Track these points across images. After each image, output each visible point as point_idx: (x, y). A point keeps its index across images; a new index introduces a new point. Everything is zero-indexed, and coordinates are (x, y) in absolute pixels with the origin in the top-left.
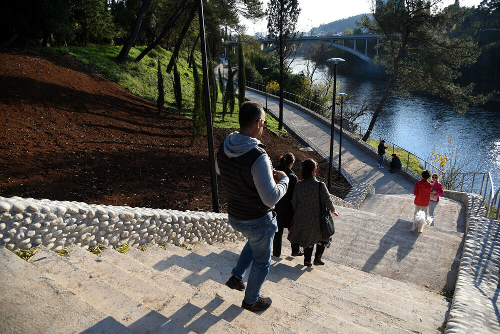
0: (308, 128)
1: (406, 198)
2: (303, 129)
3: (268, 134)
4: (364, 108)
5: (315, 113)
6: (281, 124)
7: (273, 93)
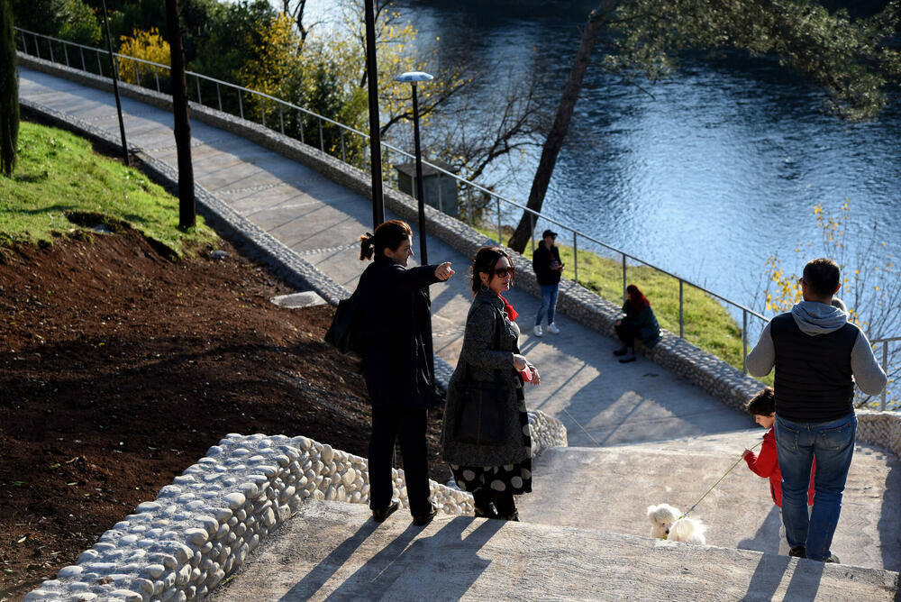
0: (299, 216)
1: (681, 453)
2: (281, 221)
3: (138, 250)
4: (512, 124)
5: (324, 157)
6: (190, 209)
7: (149, 82)
